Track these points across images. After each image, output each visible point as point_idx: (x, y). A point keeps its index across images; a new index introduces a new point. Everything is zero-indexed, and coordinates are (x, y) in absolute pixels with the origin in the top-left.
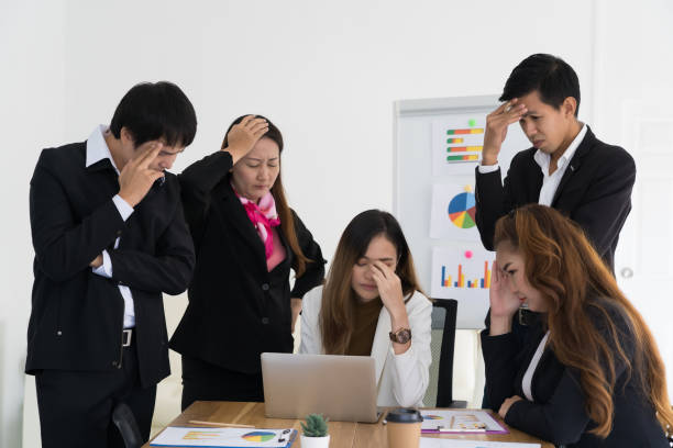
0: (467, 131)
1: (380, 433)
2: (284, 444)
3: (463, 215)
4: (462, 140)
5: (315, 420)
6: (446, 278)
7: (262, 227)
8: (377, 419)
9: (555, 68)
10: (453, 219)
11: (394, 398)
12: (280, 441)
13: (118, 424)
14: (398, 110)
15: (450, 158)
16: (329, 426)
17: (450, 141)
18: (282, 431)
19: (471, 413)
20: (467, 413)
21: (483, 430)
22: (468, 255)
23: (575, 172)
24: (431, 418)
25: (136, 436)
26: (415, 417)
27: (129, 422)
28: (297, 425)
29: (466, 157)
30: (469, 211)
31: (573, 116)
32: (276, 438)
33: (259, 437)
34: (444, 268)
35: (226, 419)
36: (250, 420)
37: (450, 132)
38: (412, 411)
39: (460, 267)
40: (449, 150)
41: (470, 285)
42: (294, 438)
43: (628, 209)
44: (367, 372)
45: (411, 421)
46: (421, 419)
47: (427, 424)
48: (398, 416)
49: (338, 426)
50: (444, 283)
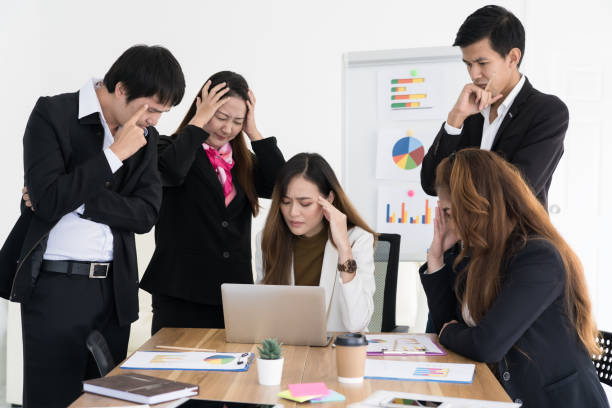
0: (409, 81)
1: (330, 355)
2: (242, 367)
3: (406, 158)
4: (405, 88)
5: (270, 344)
6: (391, 215)
7: (222, 170)
8: (327, 343)
9: (506, 19)
10: (396, 161)
11: (342, 324)
12: (239, 363)
13: (91, 349)
14: (347, 60)
15: (393, 105)
16: (282, 350)
17: (394, 90)
18: (240, 354)
19: (412, 337)
20: (408, 336)
21: (424, 353)
22: (411, 194)
23: (514, 118)
24: (376, 341)
25: (108, 360)
26: (361, 340)
27: (101, 347)
28: (254, 349)
29: (409, 104)
30: (411, 154)
31: (515, 66)
32: (236, 361)
33: (220, 360)
34: (388, 206)
35: (189, 343)
36: (212, 345)
37: (394, 81)
38: (358, 336)
39: (403, 205)
40: (394, 98)
41: (412, 221)
42: (251, 361)
43: (561, 153)
44: (318, 301)
45: (357, 345)
46: (366, 342)
47: (372, 347)
48: (346, 340)
49: (292, 349)
50: (389, 219)
